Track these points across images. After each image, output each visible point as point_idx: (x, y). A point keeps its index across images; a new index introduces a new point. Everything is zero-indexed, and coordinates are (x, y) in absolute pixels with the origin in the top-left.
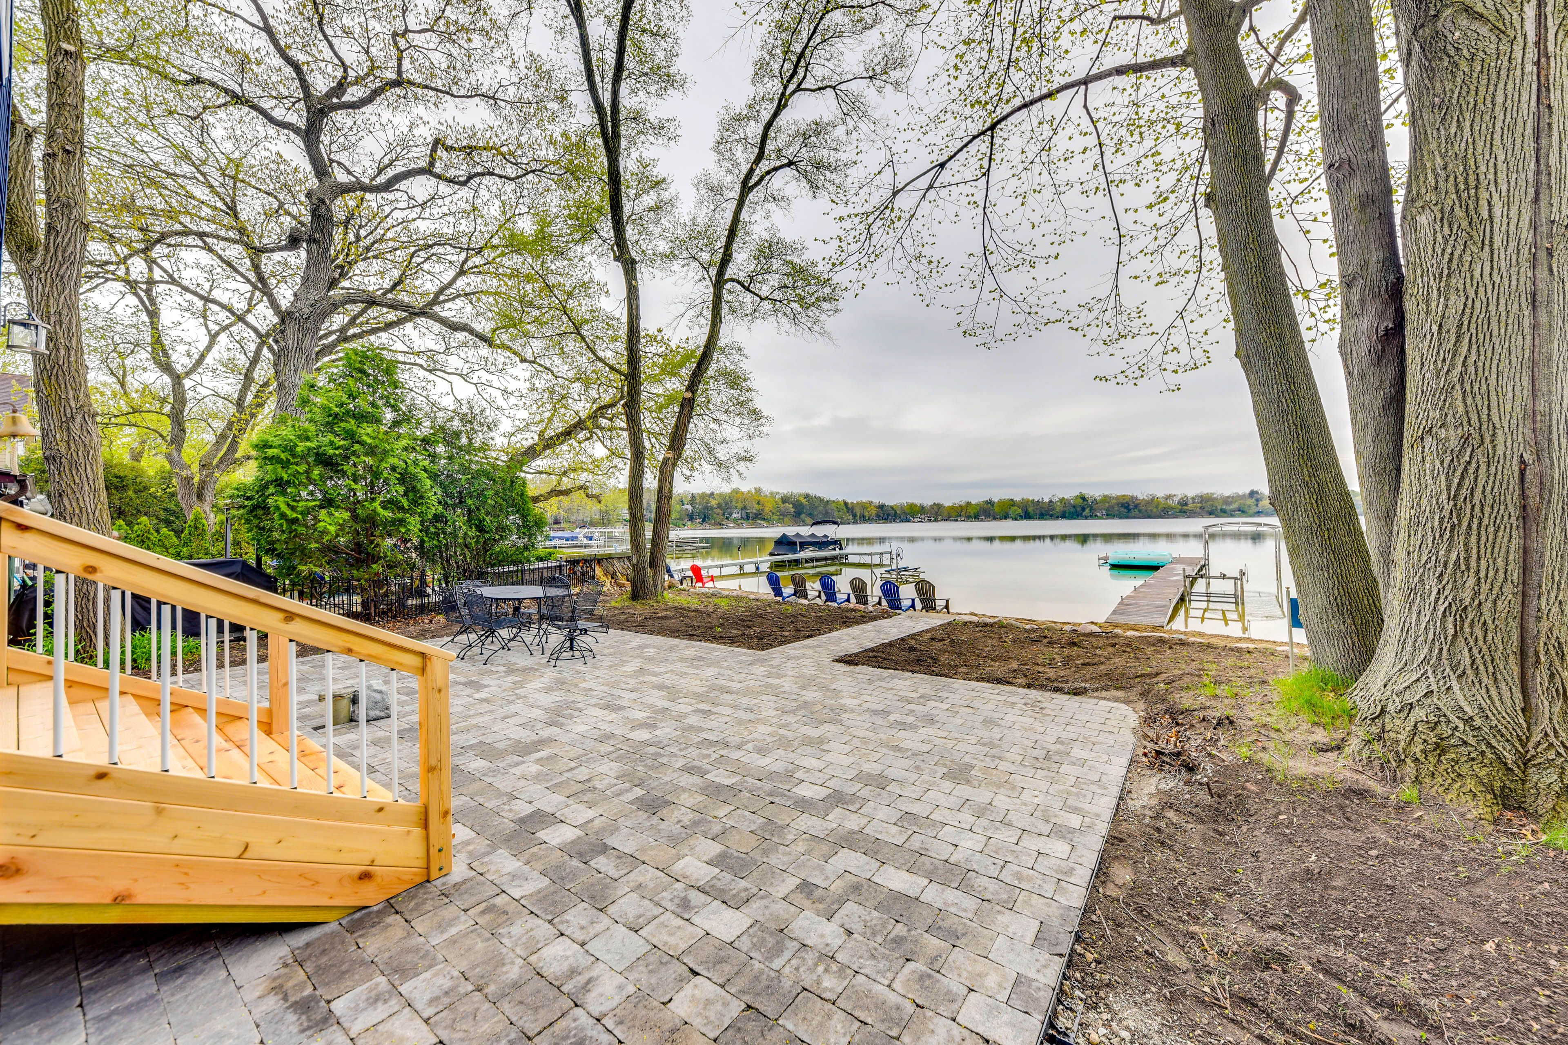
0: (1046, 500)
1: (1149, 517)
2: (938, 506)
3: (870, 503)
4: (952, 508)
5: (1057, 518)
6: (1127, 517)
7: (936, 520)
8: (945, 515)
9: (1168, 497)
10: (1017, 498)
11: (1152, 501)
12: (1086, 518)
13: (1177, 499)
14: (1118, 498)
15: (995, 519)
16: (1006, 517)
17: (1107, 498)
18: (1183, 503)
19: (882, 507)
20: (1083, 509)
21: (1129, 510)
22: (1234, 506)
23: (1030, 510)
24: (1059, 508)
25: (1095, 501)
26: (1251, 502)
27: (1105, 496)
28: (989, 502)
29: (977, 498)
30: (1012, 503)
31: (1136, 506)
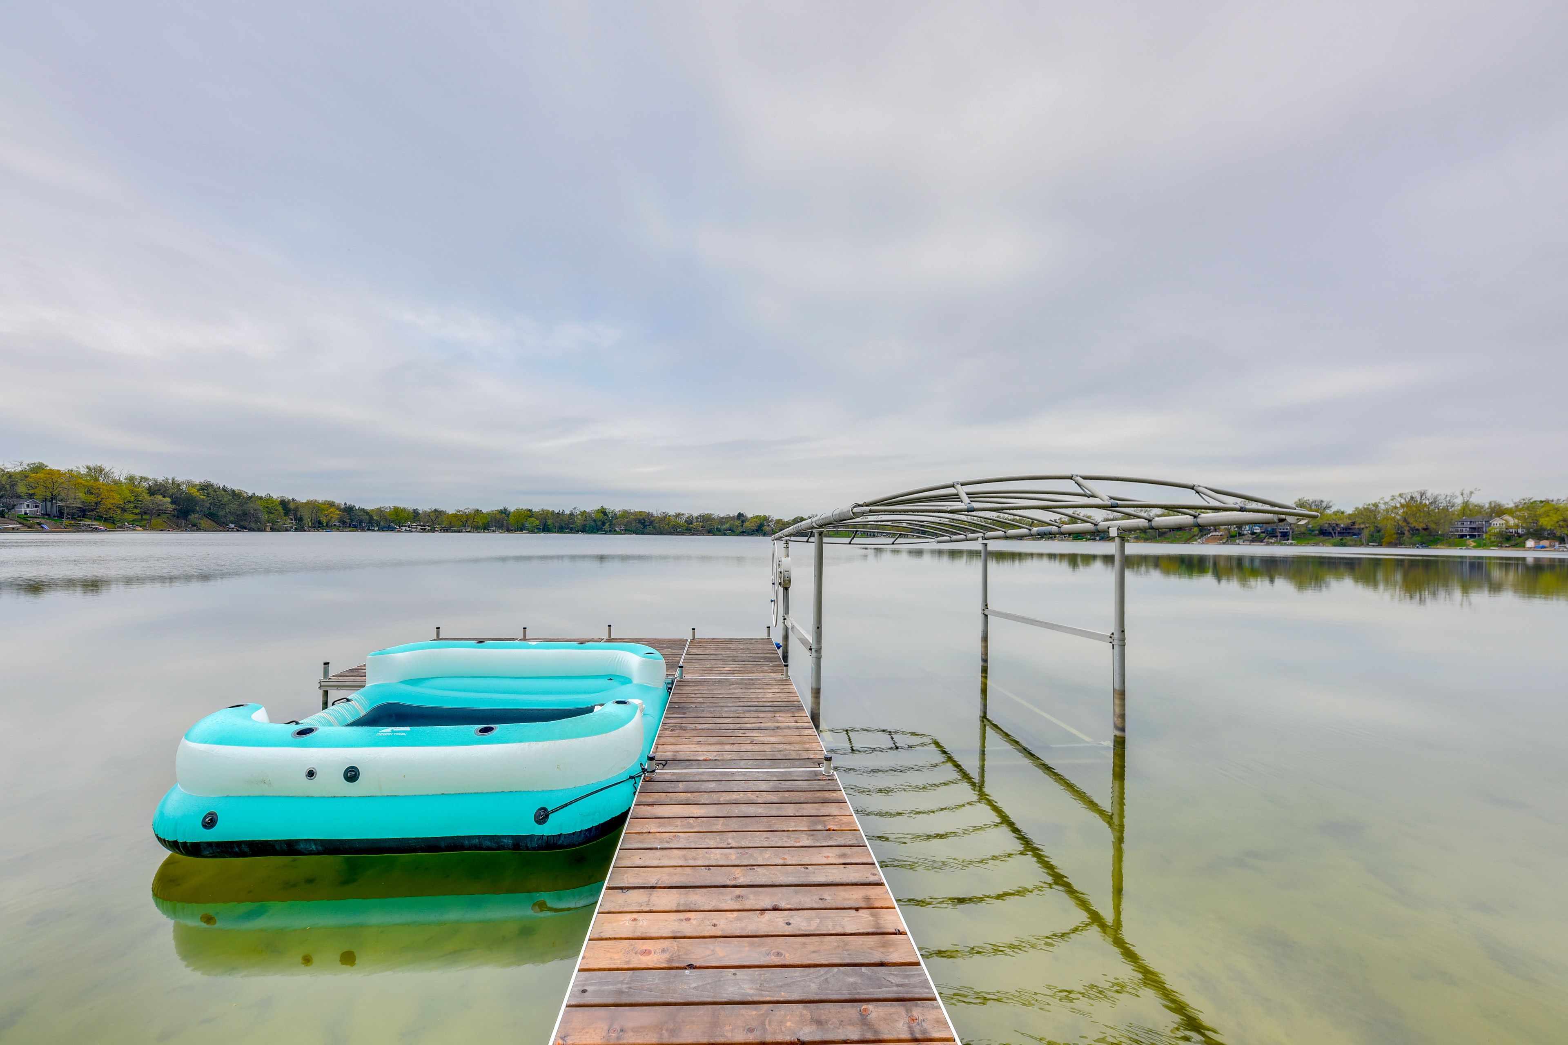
0: (567, 512)
1: (661, 534)
2: (438, 513)
3: (332, 504)
4: (455, 516)
5: (577, 532)
6: (643, 533)
7: (433, 530)
8: (445, 524)
9: (678, 515)
10: (536, 509)
11: (665, 518)
12: (606, 533)
13: (684, 518)
14: (636, 514)
15: (508, 530)
16: (521, 529)
17: (626, 514)
18: (690, 521)
19: (349, 510)
20: (604, 524)
21: (645, 526)
22: (726, 526)
23: (549, 522)
24: (579, 522)
25: (615, 516)
26: (738, 523)
27: (625, 512)
28: (504, 512)
29: (489, 506)
30: (530, 513)
31: (651, 523)
